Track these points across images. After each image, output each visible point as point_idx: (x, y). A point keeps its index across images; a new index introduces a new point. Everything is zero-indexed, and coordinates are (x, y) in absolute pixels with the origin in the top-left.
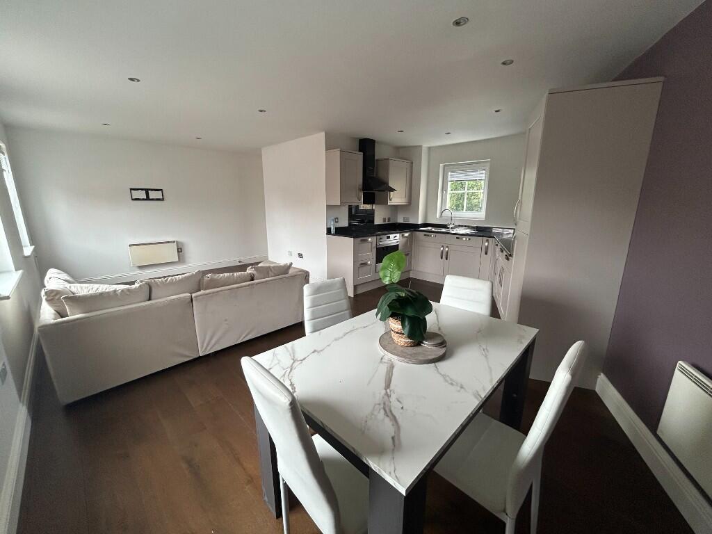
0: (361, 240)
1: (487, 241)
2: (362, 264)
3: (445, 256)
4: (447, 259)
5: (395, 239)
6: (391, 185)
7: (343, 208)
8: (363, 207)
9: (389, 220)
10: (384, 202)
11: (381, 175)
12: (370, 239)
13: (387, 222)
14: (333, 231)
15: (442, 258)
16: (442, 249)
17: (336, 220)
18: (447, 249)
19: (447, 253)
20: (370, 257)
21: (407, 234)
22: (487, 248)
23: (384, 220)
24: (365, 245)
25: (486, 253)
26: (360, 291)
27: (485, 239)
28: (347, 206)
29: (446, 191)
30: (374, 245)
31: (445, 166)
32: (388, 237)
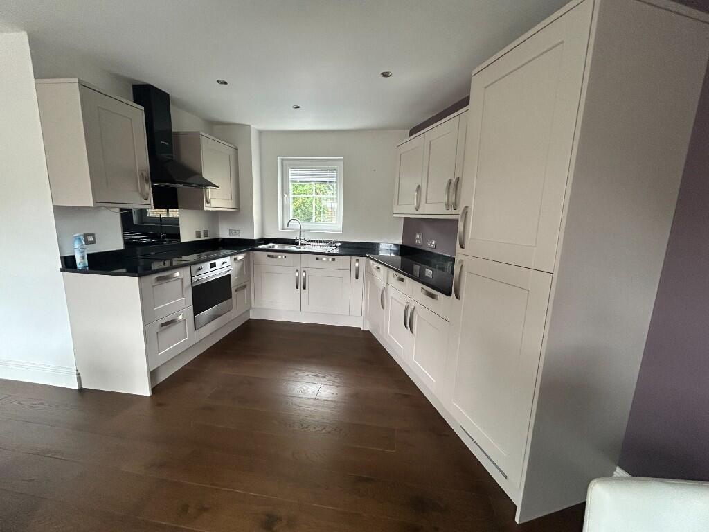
0: (158, 279)
1: (357, 260)
2: (163, 325)
3: (301, 284)
4: (304, 288)
5: (223, 266)
6: (207, 176)
7: (105, 213)
8: (153, 212)
9: (206, 234)
10: (197, 204)
11: (186, 158)
12: (177, 274)
13: (202, 238)
14: (80, 262)
15: (297, 287)
16: (297, 274)
17: (88, 238)
18: (304, 274)
19: (304, 279)
20: (182, 305)
21: (241, 257)
22: (357, 270)
23: (198, 234)
24: (168, 286)
25: (357, 278)
26: (162, 377)
27: (354, 258)
28: (118, 210)
29: (288, 194)
30: (187, 282)
31: (282, 159)
32: (213, 265)
